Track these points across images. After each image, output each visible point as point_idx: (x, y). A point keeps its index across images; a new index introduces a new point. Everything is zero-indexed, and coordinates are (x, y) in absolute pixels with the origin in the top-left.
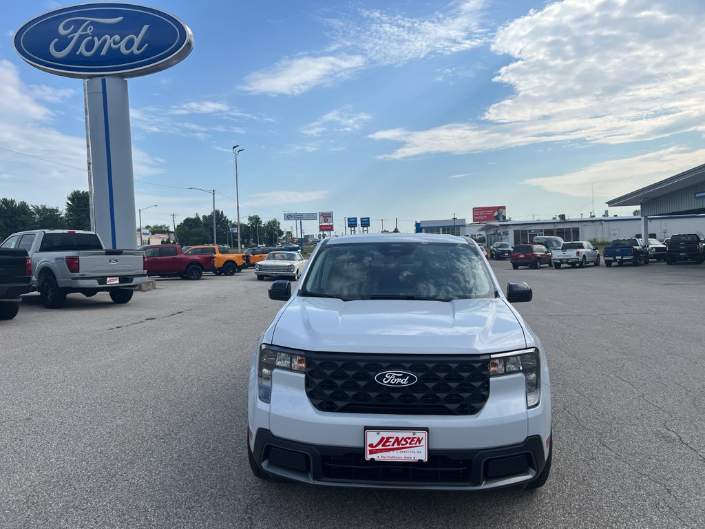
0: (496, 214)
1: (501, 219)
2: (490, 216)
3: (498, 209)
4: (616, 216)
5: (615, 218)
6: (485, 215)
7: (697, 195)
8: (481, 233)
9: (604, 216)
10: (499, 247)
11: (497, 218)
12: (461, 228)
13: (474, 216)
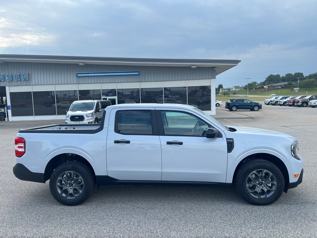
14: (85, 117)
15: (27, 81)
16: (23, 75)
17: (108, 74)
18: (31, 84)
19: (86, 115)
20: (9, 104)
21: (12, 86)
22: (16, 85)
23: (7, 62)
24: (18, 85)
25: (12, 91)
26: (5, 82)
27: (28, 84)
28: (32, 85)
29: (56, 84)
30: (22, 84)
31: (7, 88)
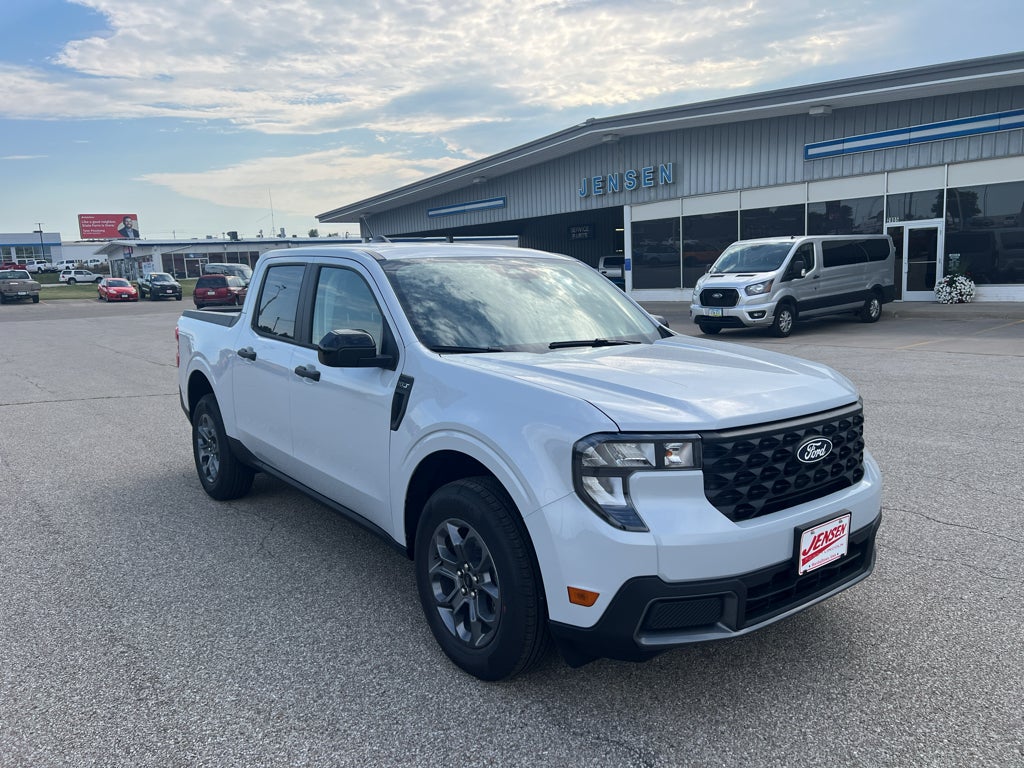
0: (121, 226)
1: (131, 235)
2: (109, 229)
3: (124, 218)
4: (295, 236)
5: (295, 240)
6: (102, 228)
7: (430, 213)
8: (97, 257)
9: (280, 236)
10: (154, 280)
11: (124, 234)
12: (52, 248)
13: (82, 229)
14: (742, 294)
15: (671, 186)
16: (663, 170)
17: (914, 135)
18: (679, 195)
19: (746, 289)
20: (628, 255)
21: (639, 204)
22: (646, 199)
23: (631, 137)
24: (650, 202)
25: (638, 218)
26: (622, 195)
27: (672, 195)
28: (683, 197)
29: (742, 190)
30: (660, 197)
31: (626, 209)
